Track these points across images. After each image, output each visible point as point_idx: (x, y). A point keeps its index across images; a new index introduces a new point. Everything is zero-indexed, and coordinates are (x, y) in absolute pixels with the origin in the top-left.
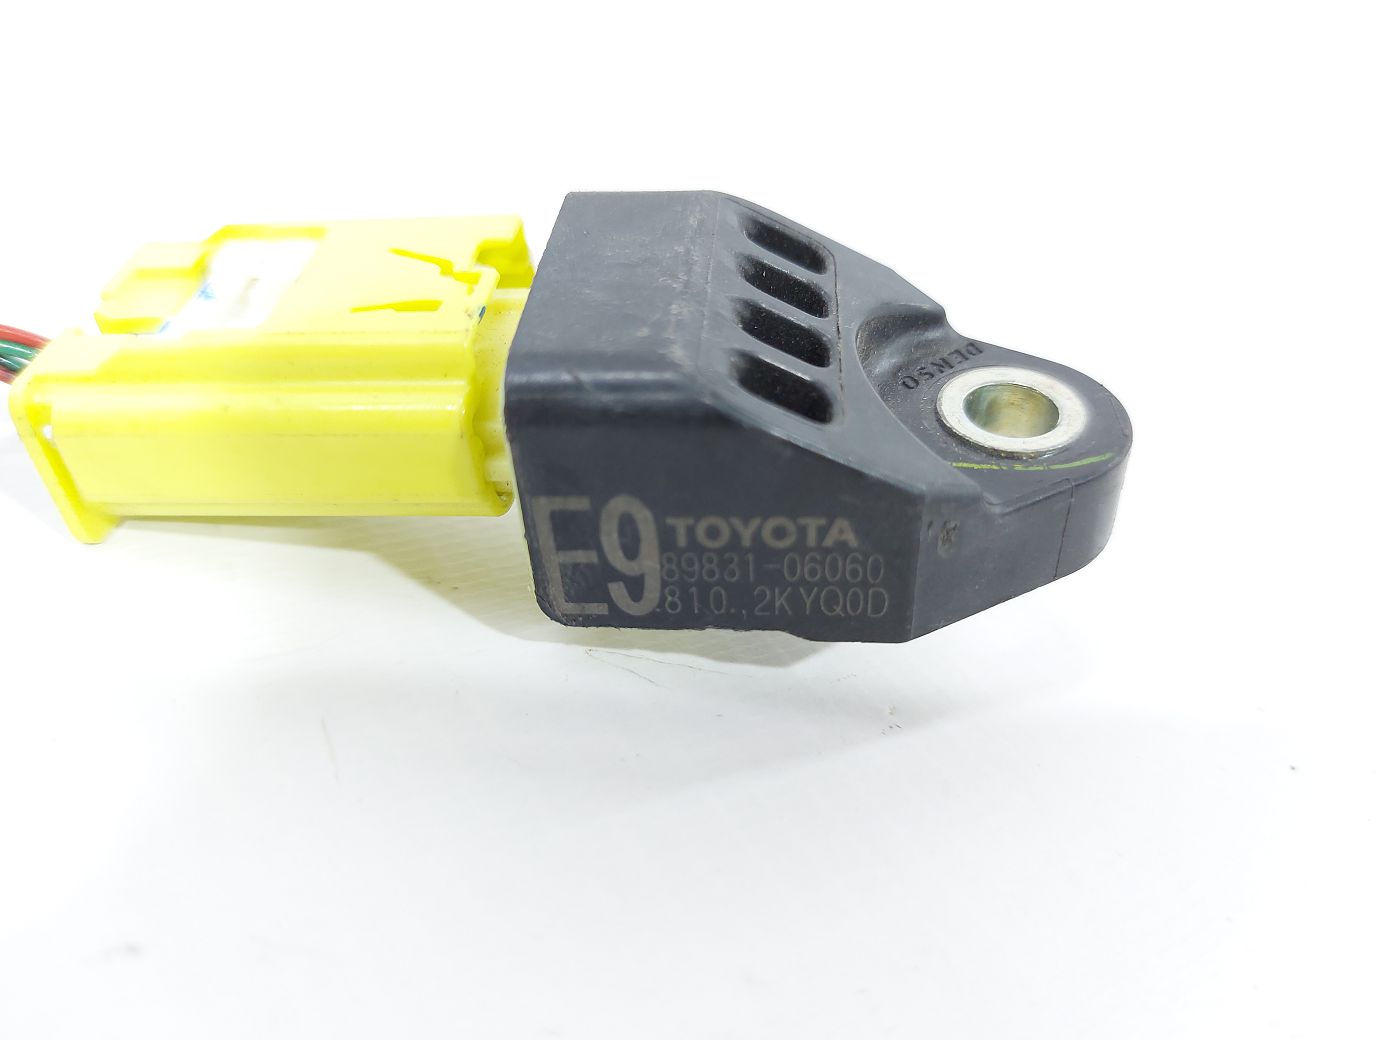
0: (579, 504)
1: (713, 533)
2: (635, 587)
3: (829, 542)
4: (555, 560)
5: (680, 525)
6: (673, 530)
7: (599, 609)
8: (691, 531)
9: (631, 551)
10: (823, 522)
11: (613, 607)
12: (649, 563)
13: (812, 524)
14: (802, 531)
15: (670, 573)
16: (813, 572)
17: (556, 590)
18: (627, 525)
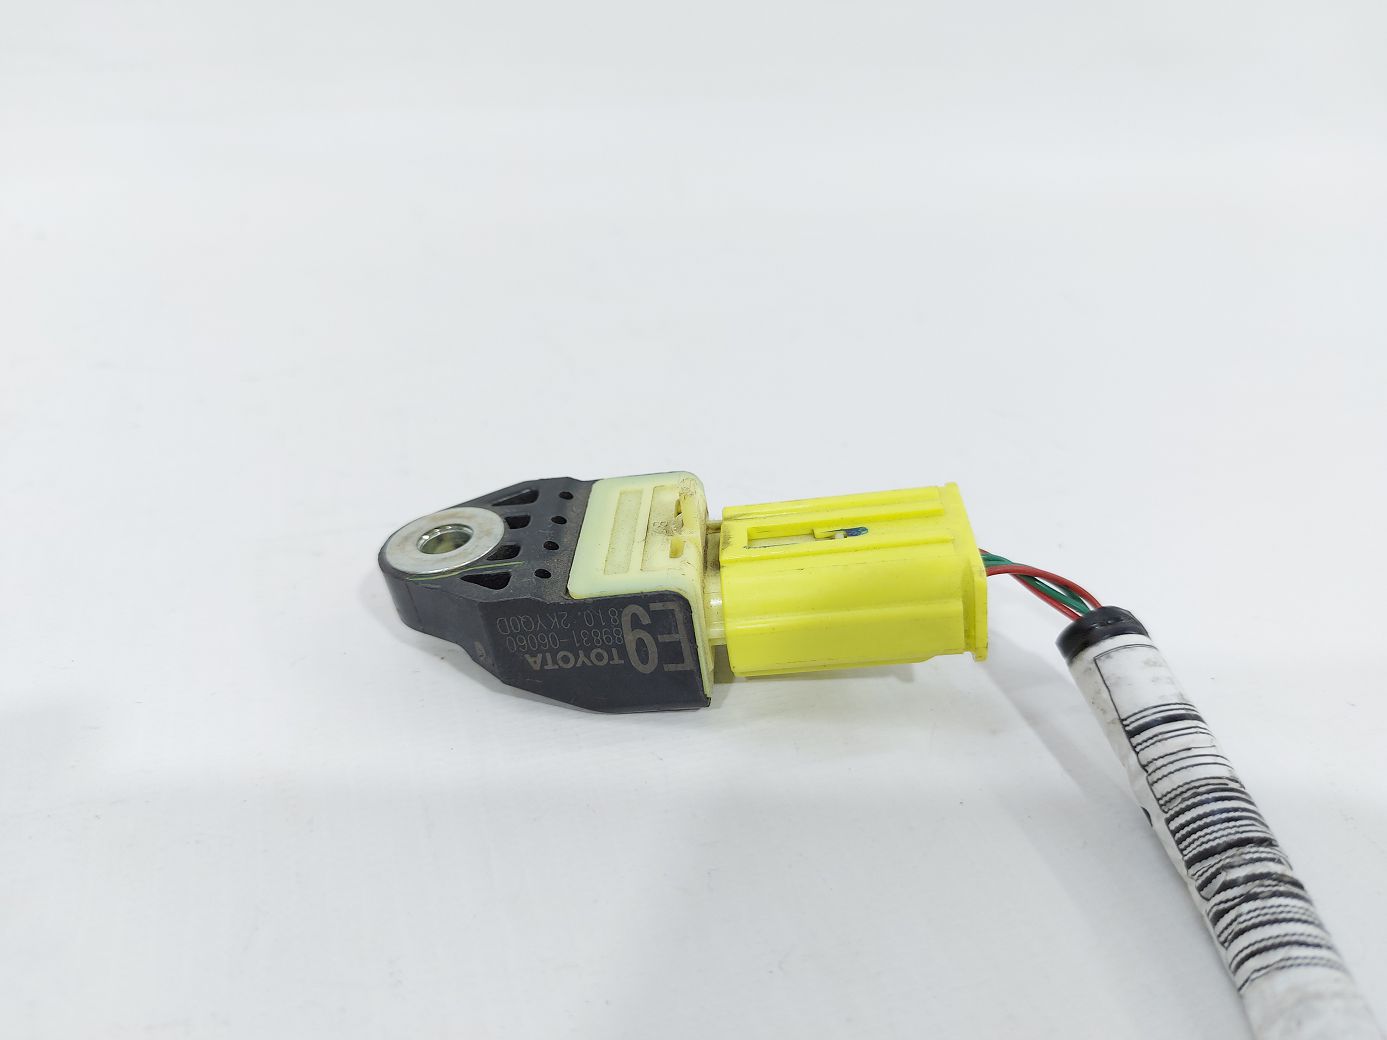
0: (670, 667)
1: (599, 657)
2: (636, 623)
3: (540, 656)
4: (680, 636)
5: (617, 661)
6: (620, 658)
7: (656, 606)
8: (611, 658)
9: (640, 643)
10: (546, 667)
11: (647, 609)
12: (630, 638)
13: (550, 666)
14: (555, 662)
15: (618, 632)
16: (543, 639)
17: (680, 616)
18: (644, 660)
